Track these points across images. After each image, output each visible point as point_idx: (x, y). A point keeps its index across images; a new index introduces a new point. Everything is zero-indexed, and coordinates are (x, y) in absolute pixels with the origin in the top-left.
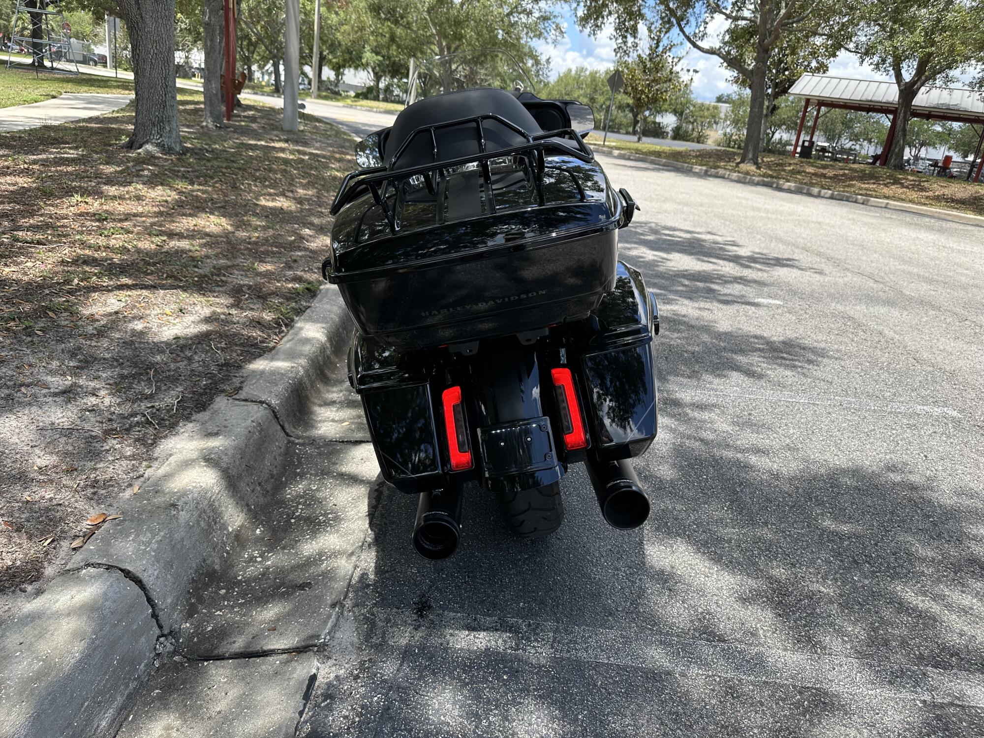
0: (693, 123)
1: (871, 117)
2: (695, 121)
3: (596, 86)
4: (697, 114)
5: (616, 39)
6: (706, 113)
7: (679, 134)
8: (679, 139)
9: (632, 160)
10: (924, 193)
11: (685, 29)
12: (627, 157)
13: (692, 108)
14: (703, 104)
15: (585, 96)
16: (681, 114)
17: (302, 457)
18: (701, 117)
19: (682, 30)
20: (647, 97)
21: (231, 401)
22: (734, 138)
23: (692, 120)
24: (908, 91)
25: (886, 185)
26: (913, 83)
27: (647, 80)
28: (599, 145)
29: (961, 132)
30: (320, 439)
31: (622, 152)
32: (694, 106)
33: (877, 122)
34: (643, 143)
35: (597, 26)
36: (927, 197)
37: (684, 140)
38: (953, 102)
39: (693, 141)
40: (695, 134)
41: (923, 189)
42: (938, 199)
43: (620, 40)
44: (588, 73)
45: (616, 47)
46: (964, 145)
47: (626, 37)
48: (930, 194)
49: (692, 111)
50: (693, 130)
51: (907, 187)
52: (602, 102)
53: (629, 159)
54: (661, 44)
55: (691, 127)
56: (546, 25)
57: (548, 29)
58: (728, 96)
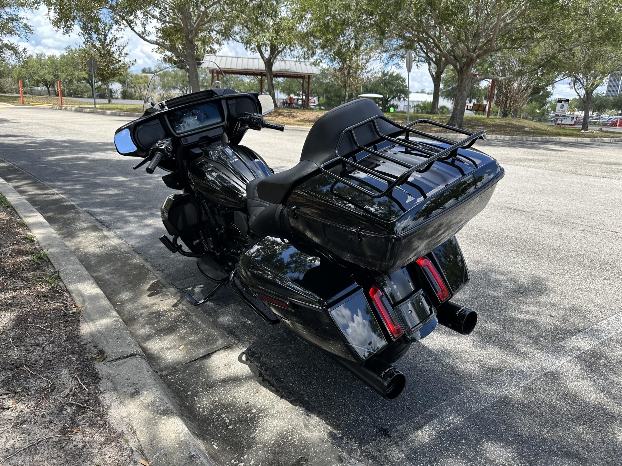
0: (134, 88)
1: (237, 77)
2: (135, 86)
3: (56, 66)
4: (135, 81)
5: (84, 35)
6: (141, 81)
7: (126, 96)
8: (128, 99)
9: (122, 116)
10: (296, 119)
11: (134, 29)
12: (118, 114)
13: (130, 78)
14: (137, 75)
15: (49, 73)
16: (124, 82)
17: (182, 383)
18: (138, 83)
19: (133, 29)
20: (107, 73)
21: (108, 364)
22: (165, 96)
23: (133, 86)
24: (269, 63)
25: (275, 116)
26: (269, 59)
27: (105, 62)
28: (92, 108)
29: (284, 83)
30: (178, 365)
31: (113, 111)
32: (132, 77)
33: (242, 80)
34: (113, 104)
35: (68, 27)
36: (298, 121)
37: (131, 99)
38: (287, 68)
39: (137, 99)
40: (137, 94)
41: (294, 117)
42: (302, 121)
43: (86, 36)
44: (46, 57)
45: (84, 41)
46: (287, 89)
47: (91, 34)
48: (298, 119)
49: (131, 80)
50: (135, 92)
51: (286, 117)
52: (64, 77)
53: (120, 116)
54: (108, 37)
55: (133, 90)
56: (15, 24)
57: (17, 27)
58: (149, 69)
